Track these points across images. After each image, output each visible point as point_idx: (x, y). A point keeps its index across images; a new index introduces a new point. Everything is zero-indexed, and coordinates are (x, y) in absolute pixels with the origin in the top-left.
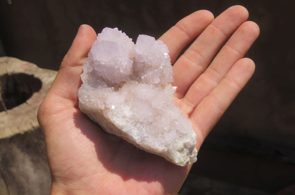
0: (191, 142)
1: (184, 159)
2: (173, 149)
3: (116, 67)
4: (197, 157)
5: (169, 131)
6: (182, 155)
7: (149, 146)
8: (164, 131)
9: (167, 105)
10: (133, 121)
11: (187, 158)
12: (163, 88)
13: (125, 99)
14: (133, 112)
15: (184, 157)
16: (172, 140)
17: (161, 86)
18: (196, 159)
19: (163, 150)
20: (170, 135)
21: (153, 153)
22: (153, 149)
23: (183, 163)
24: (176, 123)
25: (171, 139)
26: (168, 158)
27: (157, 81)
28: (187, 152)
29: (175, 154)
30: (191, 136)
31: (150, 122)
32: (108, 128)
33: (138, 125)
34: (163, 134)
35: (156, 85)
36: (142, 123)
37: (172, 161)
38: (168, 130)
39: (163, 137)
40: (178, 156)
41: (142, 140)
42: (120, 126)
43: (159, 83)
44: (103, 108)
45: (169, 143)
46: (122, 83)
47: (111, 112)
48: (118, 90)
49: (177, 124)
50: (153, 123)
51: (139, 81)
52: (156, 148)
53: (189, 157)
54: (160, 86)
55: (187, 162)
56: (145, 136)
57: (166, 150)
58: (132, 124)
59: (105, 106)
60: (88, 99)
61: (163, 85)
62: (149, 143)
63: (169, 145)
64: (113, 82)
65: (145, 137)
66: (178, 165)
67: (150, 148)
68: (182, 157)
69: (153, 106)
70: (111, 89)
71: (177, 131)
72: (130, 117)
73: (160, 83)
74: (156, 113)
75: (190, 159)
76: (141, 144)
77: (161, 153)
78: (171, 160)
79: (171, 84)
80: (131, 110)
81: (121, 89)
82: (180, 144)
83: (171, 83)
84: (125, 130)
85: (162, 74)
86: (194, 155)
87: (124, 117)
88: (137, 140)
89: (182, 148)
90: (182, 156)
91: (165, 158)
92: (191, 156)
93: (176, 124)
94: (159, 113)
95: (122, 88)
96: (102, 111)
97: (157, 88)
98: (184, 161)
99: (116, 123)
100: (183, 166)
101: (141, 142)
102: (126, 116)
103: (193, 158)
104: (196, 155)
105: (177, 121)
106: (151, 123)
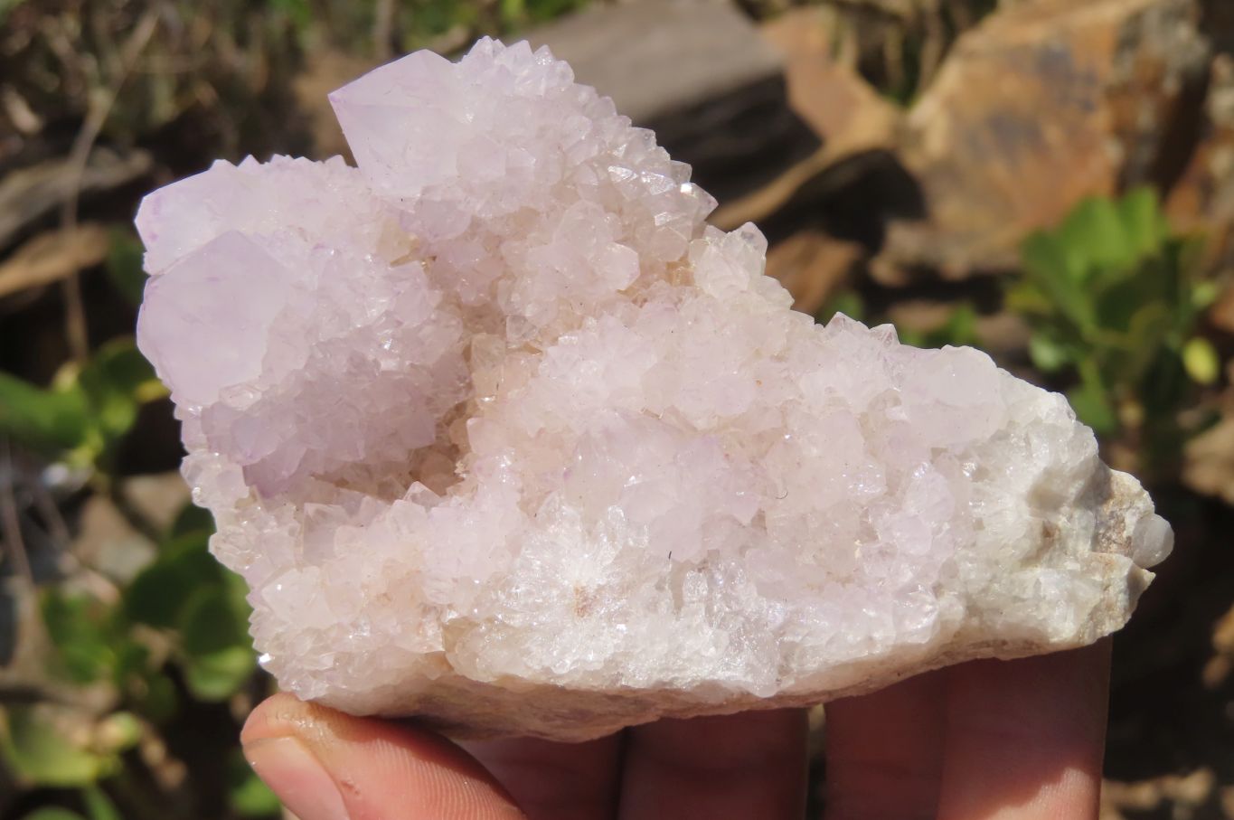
0: (1065, 458)
1: (1098, 578)
2: (988, 575)
3: (340, 365)
4: (1160, 511)
5: (894, 487)
6: (1071, 565)
7: (845, 665)
8: (866, 514)
9: (779, 359)
10: (647, 589)
11: (1109, 566)
12: (687, 280)
13: (518, 497)
14: (612, 538)
15: (1088, 570)
16: (947, 526)
17: (669, 279)
18: (1161, 526)
19: (942, 623)
20: (912, 511)
21: (895, 679)
22: (882, 663)
23: (1109, 607)
24: (900, 414)
25: (939, 530)
26: (1004, 643)
27: (621, 266)
28: (1085, 528)
29: (1029, 593)
30: (1037, 422)
31: (746, 521)
32: (558, 722)
33: (696, 588)
34: (869, 534)
35: (636, 296)
36: (705, 562)
37: (1039, 646)
38: (879, 490)
39: (883, 553)
40: (1051, 592)
41: (778, 659)
42: (594, 674)
43: (643, 275)
44: (431, 639)
45: (942, 558)
46: (449, 423)
47: (490, 630)
48: (456, 479)
49: (903, 416)
50: (771, 516)
51: (536, 346)
52: (891, 643)
53: (1114, 547)
54: (662, 283)
55: (1122, 585)
56: (780, 619)
57: (958, 612)
58: (655, 610)
59: (438, 619)
60: (326, 649)
61: (671, 266)
62: (830, 642)
63: (951, 570)
64: (399, 455)
65: (781, 631)
66: (1088, 640)
67: (858, 665)
68: (1077, 582)
69: (701, 424)
70: (414, 498)
71: (936, 453)
72: (615, 581)
73: (646, 270)
74: (742, 445)
75: (1129, 555)
76: (789, 684)
77: (944, 645)
78: (1029, 644)
79: (710, 228)
80: (590, 534)
81: (468, 456)
82: (1010, 518)
83: (710, 219)
84: (640, 674)
85: (620, 212)
86: (1135, 519)
87: (584, 605)
88: (749, 679)
89: (1038, 530)
90: (1073, 574)
91: (987, 653)
92: (1125, 534)
93: (903, 422)
94: (760, 437)
95: (468, 448)
96: (441, 659)
97: (646, 305)
98: (1106, 588)
99: (561, 677)
100: (1121, 626)
101: (784, 671)
102: (591, 591)
103: (1140, 533)
104: (1146, 501)
105: (897, 402)
106: (760, 518)
